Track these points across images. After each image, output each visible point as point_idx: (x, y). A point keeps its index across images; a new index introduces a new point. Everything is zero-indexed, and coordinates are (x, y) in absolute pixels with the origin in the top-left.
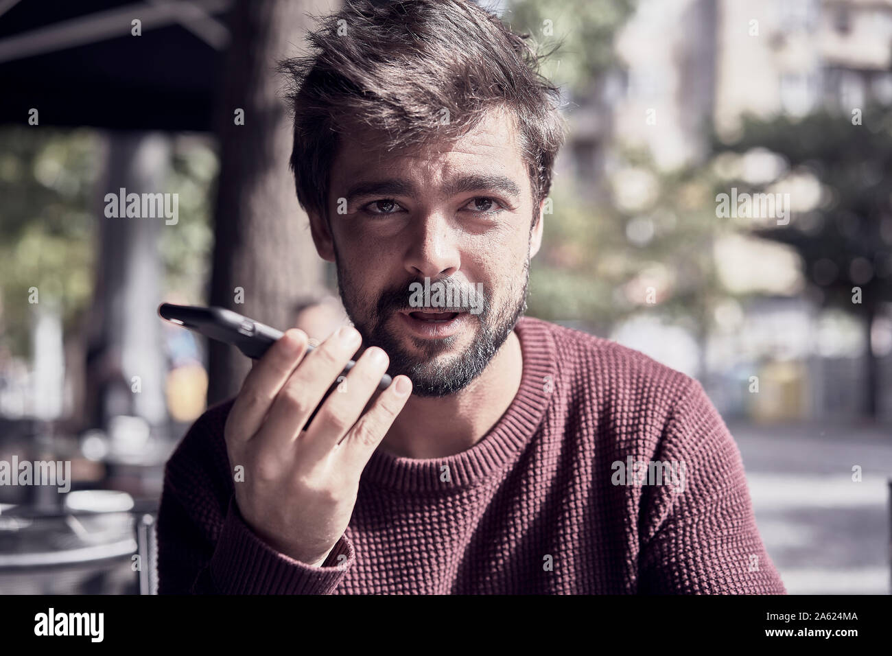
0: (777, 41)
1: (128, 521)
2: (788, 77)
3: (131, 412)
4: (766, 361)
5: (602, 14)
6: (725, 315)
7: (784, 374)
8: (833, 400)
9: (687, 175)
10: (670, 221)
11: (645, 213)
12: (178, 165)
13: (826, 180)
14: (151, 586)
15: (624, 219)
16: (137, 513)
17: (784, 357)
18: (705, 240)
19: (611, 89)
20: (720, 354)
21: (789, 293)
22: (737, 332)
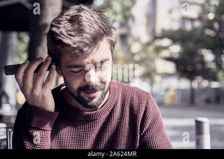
0: (170, 12)
1: (5, 130)
2: (173, 20)
3: (8, 102)
4: (167, 90)
5: (128, 3)
6: (158, 79)
7: (172, 93)
8: (183, 100)
9: (149, 44)
10: (144, 55)
11: (138, 53)
12: (20, 39)
13: (182, 46)
14: (10, 147)
15: (133, 55)
16: (7, 128)
17: (172, 89)
18: (153, 60)
19: (130, 22)
20: (156, 88)
21: (173, 73)
22: (160, 83)
